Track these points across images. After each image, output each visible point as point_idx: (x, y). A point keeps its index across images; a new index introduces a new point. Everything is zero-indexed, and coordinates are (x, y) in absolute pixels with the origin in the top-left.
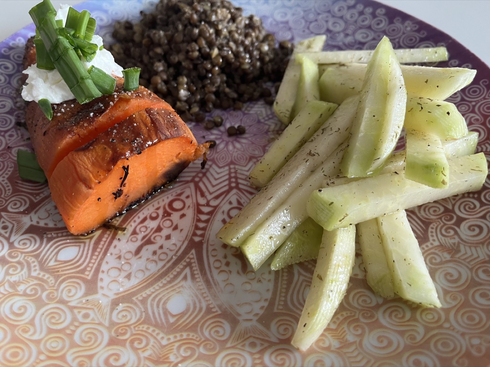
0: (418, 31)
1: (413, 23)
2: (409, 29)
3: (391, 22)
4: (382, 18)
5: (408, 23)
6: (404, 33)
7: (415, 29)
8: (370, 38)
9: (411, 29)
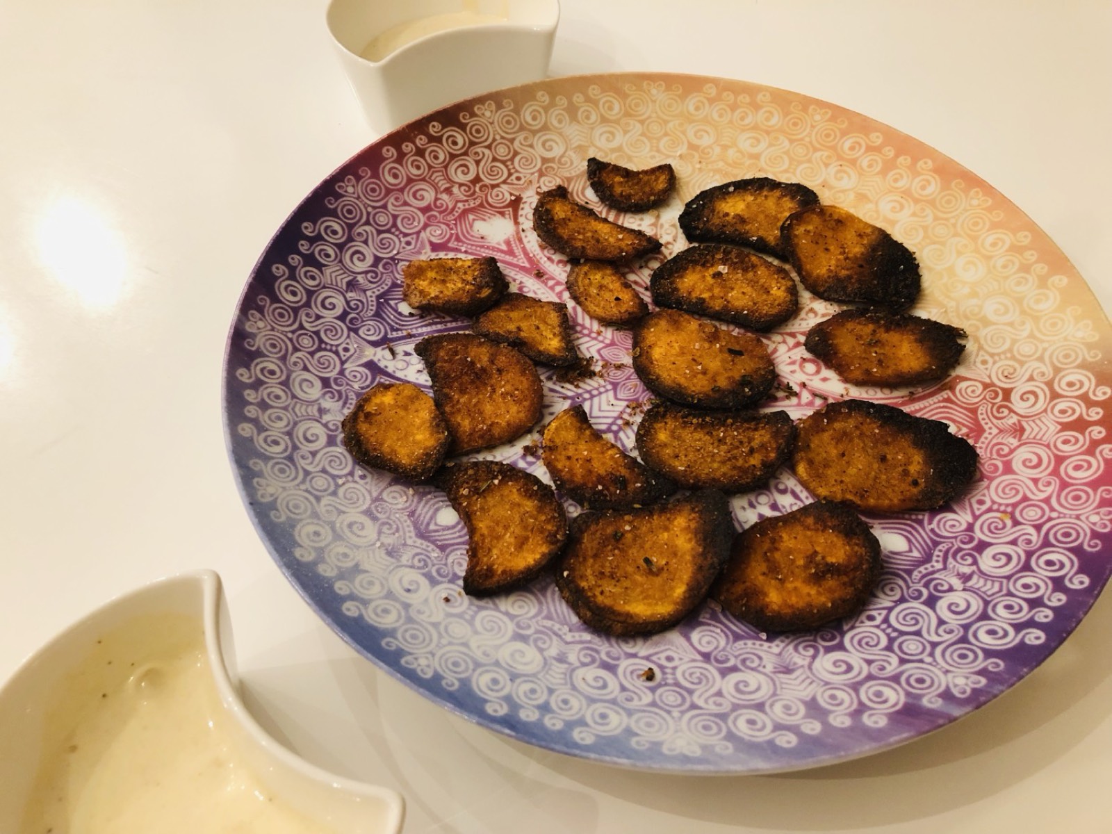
0: (261, 310)
1: (249, 320)
2: (261, 324)
3: (259, 354)
4: (256, 370)
5: (249, 327)
6: (273, 329)
7: (258, 315)
8: (306, 375)
9: (261, 320)
